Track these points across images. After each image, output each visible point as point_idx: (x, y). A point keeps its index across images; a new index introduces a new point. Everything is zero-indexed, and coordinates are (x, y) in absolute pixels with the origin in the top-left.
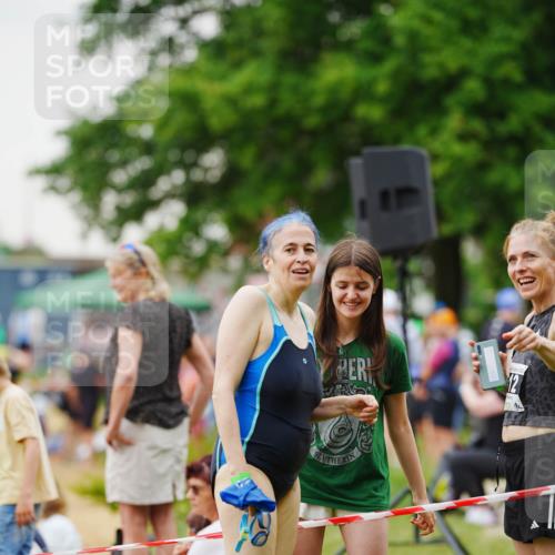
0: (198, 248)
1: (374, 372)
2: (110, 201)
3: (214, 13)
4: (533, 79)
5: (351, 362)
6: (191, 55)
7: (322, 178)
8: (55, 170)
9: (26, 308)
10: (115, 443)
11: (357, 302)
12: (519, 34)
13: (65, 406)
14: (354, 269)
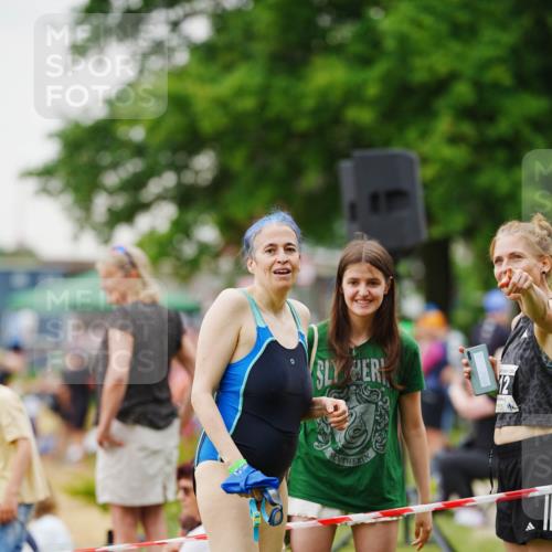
0: (189, 250)
1: (387, 373)
2: (102, 204)
3: (205, 16)
4: (523, 83)
5: (364, 362)
6: (182, 58)
7: (312, 180)
8: (46, 172)
9: (18, 309)
10: (106, 444)
11: (369, 299)
12: (509, 38)
13: (57, 407)
14: (365, 266)
